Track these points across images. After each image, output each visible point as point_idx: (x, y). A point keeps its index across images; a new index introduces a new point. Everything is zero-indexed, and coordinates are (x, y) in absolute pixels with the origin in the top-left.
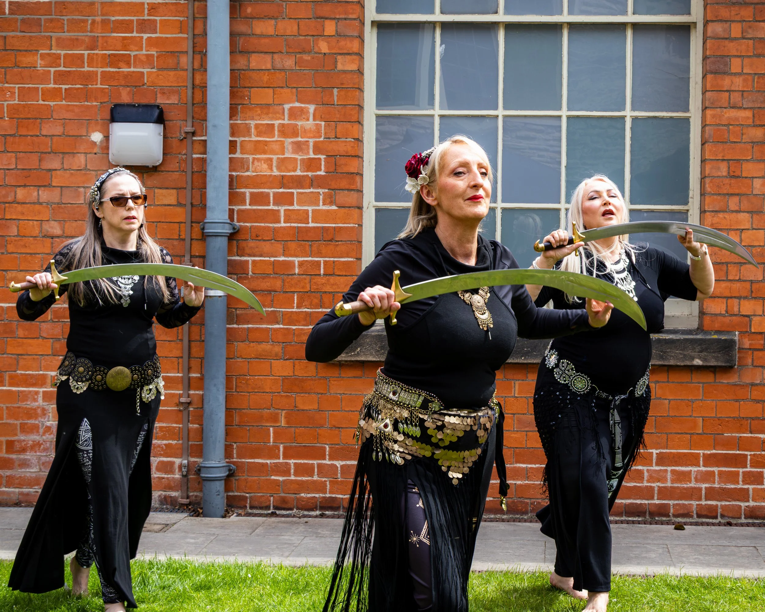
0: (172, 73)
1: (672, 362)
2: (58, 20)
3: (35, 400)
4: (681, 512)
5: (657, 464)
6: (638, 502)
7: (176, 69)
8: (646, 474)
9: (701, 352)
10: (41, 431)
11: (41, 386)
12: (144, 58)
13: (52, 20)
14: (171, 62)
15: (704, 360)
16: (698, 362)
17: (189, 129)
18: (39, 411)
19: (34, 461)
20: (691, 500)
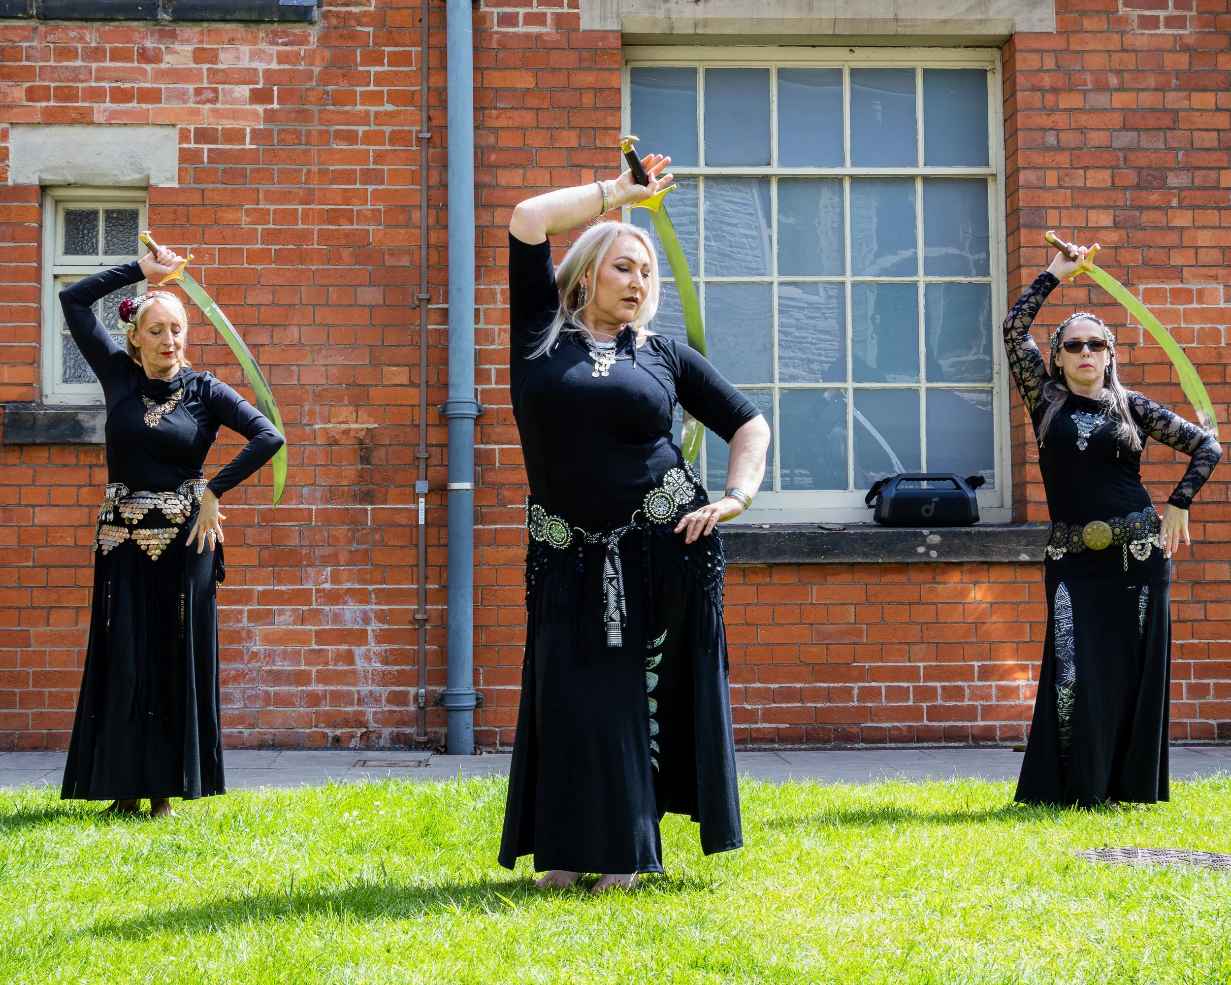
0: (402, 231)
1: (995, 559)
2: (267, 170)
3: (239, 621)
4: (1009, 734)
5: (980, 679)
6: (960, 724)
7: (407, 226)
8: (967, 691)
9: (1027, 545)
10: (246, 658)
11: (246, 604)
12: (369, 214)
13: (259, 171)
14: (401, 218)
15: (1032, 555)
16: (1024, 557)
17: (424, 296)
18: (244, 634)
19: (238, 694)
20: (1021, 720)
